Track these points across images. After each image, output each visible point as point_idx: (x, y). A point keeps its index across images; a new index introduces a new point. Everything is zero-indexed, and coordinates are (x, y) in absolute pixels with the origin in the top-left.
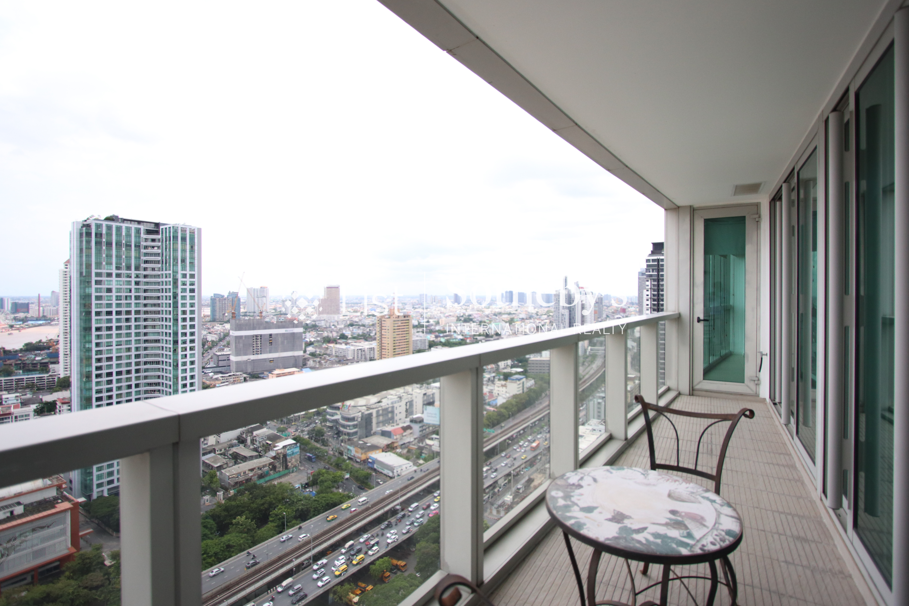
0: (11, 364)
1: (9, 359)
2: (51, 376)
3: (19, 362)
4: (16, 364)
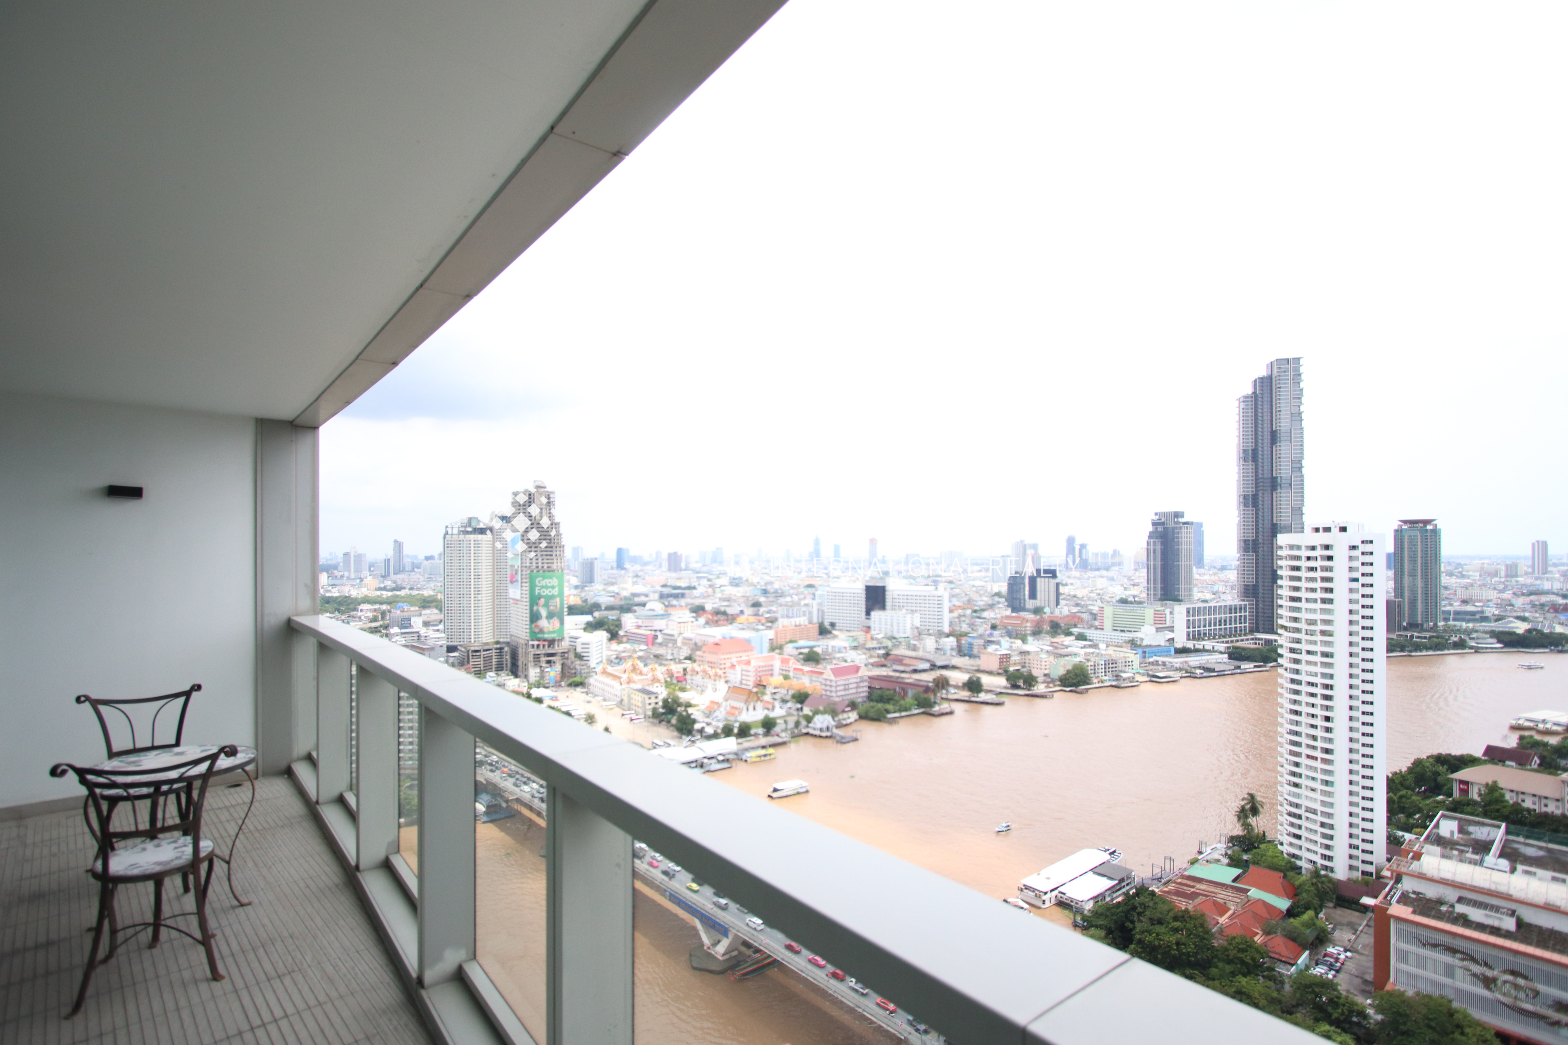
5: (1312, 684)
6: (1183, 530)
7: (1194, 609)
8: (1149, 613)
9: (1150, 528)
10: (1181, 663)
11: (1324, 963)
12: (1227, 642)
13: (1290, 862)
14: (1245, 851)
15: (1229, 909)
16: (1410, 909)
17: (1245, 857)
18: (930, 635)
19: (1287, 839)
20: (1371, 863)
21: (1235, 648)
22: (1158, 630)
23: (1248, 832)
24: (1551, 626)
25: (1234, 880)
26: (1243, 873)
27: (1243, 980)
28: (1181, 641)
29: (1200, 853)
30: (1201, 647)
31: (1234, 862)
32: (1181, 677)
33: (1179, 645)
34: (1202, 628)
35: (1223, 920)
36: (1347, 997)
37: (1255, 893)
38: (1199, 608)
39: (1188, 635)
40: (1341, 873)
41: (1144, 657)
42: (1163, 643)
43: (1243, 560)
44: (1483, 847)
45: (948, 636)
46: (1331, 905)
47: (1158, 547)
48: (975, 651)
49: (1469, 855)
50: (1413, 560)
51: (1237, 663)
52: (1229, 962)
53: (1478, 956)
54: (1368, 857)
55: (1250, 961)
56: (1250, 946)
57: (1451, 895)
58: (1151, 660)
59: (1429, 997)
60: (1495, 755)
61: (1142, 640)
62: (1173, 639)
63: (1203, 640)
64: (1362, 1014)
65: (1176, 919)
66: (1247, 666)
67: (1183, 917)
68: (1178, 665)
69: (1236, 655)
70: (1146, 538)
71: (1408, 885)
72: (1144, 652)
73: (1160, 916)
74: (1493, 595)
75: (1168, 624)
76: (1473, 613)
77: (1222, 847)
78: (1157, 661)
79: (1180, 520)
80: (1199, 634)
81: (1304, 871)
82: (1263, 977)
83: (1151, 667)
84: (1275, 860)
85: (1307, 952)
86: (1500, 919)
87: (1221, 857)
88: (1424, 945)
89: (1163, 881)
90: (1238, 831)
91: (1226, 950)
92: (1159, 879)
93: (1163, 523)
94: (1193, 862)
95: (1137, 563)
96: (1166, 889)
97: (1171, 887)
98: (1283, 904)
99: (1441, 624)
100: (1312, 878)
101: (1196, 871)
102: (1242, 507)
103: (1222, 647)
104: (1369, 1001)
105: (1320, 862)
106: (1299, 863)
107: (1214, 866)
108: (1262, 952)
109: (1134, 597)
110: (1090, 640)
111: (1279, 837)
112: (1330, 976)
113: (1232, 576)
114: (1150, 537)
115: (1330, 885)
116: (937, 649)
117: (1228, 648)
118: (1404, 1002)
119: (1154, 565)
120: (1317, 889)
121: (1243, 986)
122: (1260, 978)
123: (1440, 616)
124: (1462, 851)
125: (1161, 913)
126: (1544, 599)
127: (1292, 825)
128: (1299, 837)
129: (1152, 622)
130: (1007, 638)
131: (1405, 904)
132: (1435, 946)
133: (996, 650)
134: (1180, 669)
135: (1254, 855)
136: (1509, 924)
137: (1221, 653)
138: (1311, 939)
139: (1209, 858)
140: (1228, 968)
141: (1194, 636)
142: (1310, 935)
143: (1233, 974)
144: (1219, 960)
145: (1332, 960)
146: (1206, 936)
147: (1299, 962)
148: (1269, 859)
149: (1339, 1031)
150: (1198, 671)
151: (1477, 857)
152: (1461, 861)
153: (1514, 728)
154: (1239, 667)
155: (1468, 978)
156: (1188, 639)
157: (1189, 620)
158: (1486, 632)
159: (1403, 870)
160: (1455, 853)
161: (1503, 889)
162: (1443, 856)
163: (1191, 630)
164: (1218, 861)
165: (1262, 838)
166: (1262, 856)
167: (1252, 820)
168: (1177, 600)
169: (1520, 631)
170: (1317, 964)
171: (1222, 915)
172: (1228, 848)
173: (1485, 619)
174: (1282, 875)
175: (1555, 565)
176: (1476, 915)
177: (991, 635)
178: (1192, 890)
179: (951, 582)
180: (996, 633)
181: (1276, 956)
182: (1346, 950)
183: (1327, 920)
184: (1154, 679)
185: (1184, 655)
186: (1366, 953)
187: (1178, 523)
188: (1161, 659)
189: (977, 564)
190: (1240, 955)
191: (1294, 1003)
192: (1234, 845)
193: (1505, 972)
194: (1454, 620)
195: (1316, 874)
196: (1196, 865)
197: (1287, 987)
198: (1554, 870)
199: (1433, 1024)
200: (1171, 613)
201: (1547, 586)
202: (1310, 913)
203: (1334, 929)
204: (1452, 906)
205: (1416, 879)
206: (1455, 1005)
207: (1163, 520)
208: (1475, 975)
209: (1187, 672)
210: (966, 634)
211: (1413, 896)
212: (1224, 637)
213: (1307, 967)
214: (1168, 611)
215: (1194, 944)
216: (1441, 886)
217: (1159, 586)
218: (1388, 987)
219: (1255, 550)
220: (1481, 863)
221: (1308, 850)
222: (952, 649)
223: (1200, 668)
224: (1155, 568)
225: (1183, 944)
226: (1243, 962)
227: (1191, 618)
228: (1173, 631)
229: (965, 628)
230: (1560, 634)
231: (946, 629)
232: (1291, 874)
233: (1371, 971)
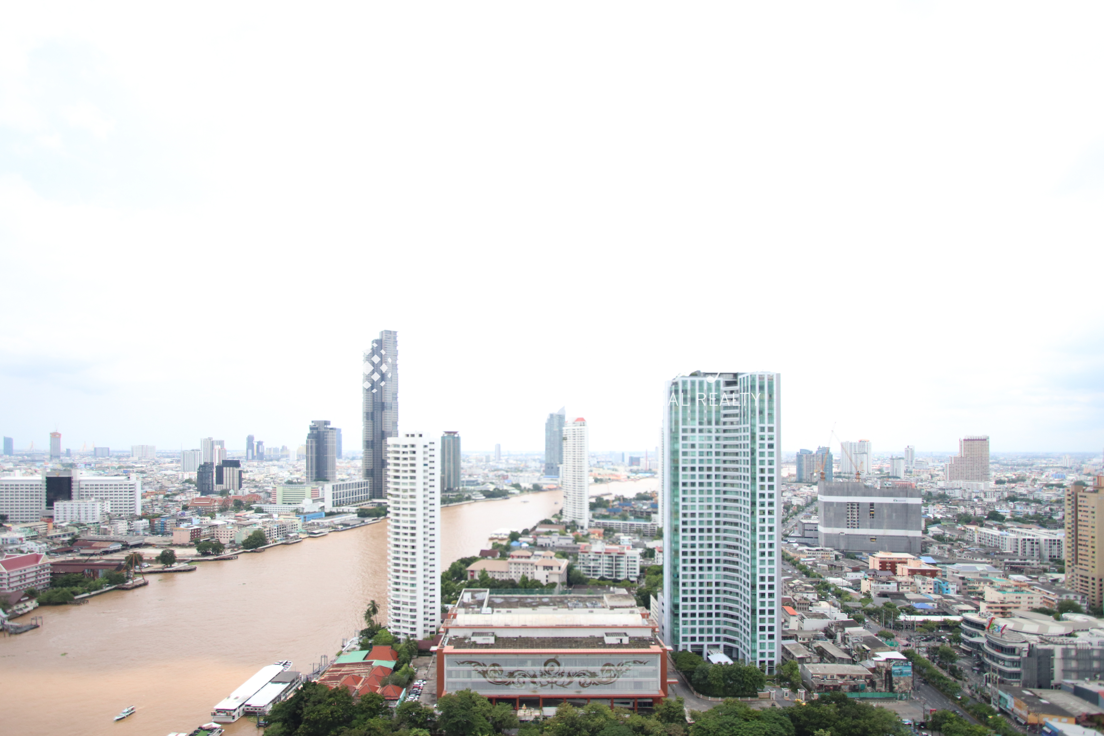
0: (626, 511)
1: (626, 506)
2: (652, 524)
3: (632, 509)
4: (630, 511)
5: (405, 528)
6: (330, 434)
7: (337, 485)
8: (308, 490)
9: (309, 431)
10: (329, 522)
11: (413, 693)
12: (357, 506)
13: (394, 638)
14: (370, 638)
15: (362, 678)
16: (453, 647)
17: (370, 642)
18: (122, 519)
19: (392, 624)
20: (434, 626)
21: (362, 509)
22: (314, 501)
23: (372, 625)
24: (503, 487)
25: (364, 659)
26: (369, 652)
27: (371, 721)
28: (329, 508)
29: (343, 647)
30: (341, 511)
31: (364, 646)
32: (330, 532)
33: (327, 511)
34: (342, 498)
35: (358, 686)
36: (425, 708)
37: (376, 663)
38: (340, 485)
39: (333, 503)
40: (420, 636)
41: (305, 521)
42: (317, 510)
43: (365, 453)
44: (480, 604)
45: (141, 518)
46: (415, 656)
47: (314, 445)
48: (168, 529)
49: (477, 609)
50: (449, 454)
51: (362, 519)
52: (363, 712)
53: (480, 662)
54: (432, 623)
55: (375, 707)
56: (375, 698)
57: (469, 633)
58: (310, 522)
59: (462, 692)
60: (484, 554)
61: (303, 509)
62: (323, 507)
63: (343, 506)
64: (433, 715)
65: (330, 696)
66: (368, 520)
67: (335, 693)
68: (327, 524)
69: (363, 514)
70: (306, 438)
71: (452, 633)
72: (305, 517)
73: (320, 698)
74: (480, 471)
75: (321, 497)
76: (473, 481)
77: (356, 639)
78: (314, 523)
79: (328, 426)
80: (340, 502)
81: (401, 641)
82: (382, 714)
83: (310, 527)
84: (387, 639)
85: (405, 689)
86: (489, 639)
87: (356, 646)
88: (459, 664)
89: (320, 673)
90: (365, 626)
91: (361, 705)
92: (318, 673)
93: (317, 429)
94: (339, 654)
95: (299, 456)
96: (323, 678)
97: (326, 676)
98: (391, 664)
99: (461, 488)
100: (406, 643)
101: (342, 660)
102: (365, 420)
103: (354, 509)
104: (435, 705)
105: (410, 632)
106: (399, 637)
107: (353, 653)
108: (382, 698)
109: (297, 479)
110: (266, 512)
111: (389, 624)
112: (416, 699)
113: (359, 463)
114: (309, 437)
115: (414, 645)
116: (130, 531)
117: (358, 510)
118: (451, 700)
119: (311, 457)
120: (409, 650)
121: (372, 725)
122: (381, 715)
123: (461, 484)
124: (473, 608)
125: (320, 696)
126: (500, 473)
127: (395, 614)
128: (398, 621)
129: (310, 496)
130: (198, 516)
131: (451, 645)
132: (463, 663)
133: (188, 527)
134: (329, 527)
135: (375, 639)
136: (492, 640)
137: (353, 513)
138: (406, 680)
139: (349, 649)
140: (363, 716)
141: (337, 503)
142: (405, 678)
143: (366, 719)
144: (357, 714)
145: (417, 689)
146: (349, 701)
147: (401, 697)
148: (383, 639)
149: (422, 729)
150: (340, 527)
151: (479, 609)
152: (473, 613)
153: (491, 539)
154: (363, 522)
155: (477, 675)
156: (334, 506)
157: (334, 494)
158: (479, 491)
159: (449, 625)
160: (471, 609)
161: (489, 623)
162: (466, 613)
163: (335, 499)
164: (354, 649)
165: (379, 627)
166: (380, 637)
167: (373, 618)
168: (326, 480)
169: (491, 490)
170: (410, 694)
171: (357, 684)
172: (360, 638)
173: (478, 484)
174: (390, 646)
175: (503, 456)
176: (479, 640)
177: (183, 514)
178: (339, 673)
179: (142, 472)
180: (188, 512)
181: (389, 698)
182: (424, 680)
183: (414, 666)
184: (312, 535)
185: (331, 517)
186: (432, 678)
187: (327, 428)
188: (316, 521)
189: (168, 457)
190: (370, 705)
191: (398, 723)
192: (363, 636)
193: (491, 666)
194: (467, 485)
195: (408, 641)
196: (342, 656)
197: (395, 715)
198: (508, 607)
199: (463, 706)
200: (322, 489)
201: (500, 466)
202: (406, 665)
203: (417, 671)
204: (470, 639)
205: (455, 629)
206: (472, 691)
207: (317, 426)
208: (480, 672)
209: (333, 528)
210: (159, 516)
211: (454, 639)
212: (355, 503)
213: (405, 698)
214: (320, 488)
215: (342, 709)
216: (465, 629)
217: (314, 471)
218: (443, 694)
219: (373, 447)
220: (479, 612)
221: (404, 627)
222: (145, 529)
223: (341, 524)
224: (311, 459)
225: (336, 711)
226: (371, 709)
227: (335, 492)
228: (323, 501)
229: (157, 510)
230: (506, 490)
231: (139, 512)
232: (395, 645)
233: (435, 688)
